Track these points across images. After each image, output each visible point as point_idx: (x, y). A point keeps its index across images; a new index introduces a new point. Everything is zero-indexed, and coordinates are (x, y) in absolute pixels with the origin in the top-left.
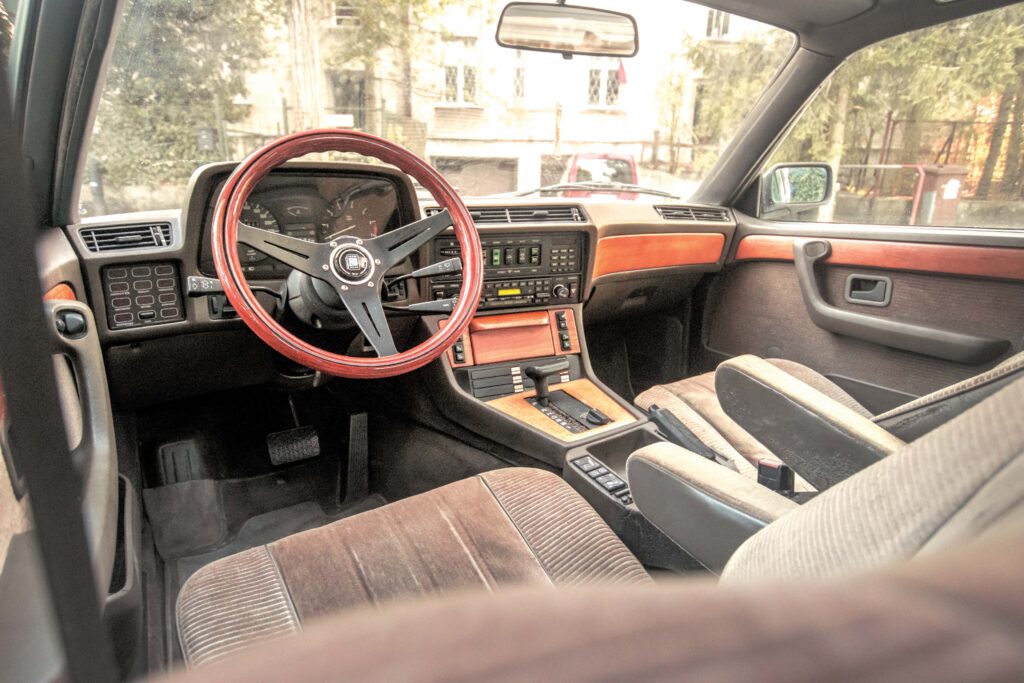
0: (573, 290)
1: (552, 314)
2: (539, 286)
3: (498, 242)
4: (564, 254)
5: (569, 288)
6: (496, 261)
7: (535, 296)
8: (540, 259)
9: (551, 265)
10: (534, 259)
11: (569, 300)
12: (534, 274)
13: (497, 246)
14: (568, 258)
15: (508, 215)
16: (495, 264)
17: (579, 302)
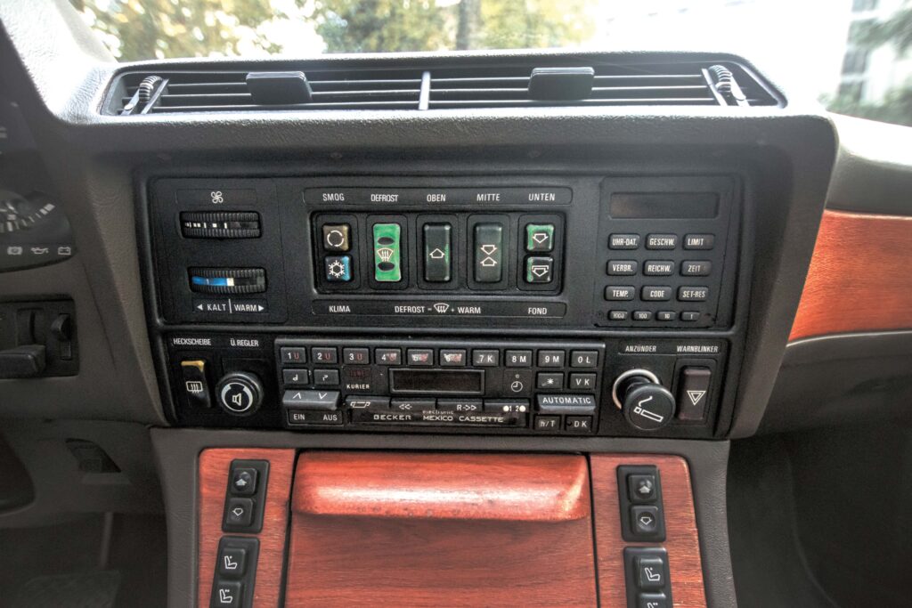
0: (695, 396)
1: (605, 468)
2: (551, 369)
3: (391, 198)
4: (661, 253)
5: (679, 385)
6: (386, 266)
7: (534, 405)
8: (560, 270)
9: (605, 296)
10: (536, 269)
11: (676, 427)
12: (540, 322)
13: (386, 212)
14: (680, 270)
15: (426, 90)
16: (381, 276)
17: (714, 433)
